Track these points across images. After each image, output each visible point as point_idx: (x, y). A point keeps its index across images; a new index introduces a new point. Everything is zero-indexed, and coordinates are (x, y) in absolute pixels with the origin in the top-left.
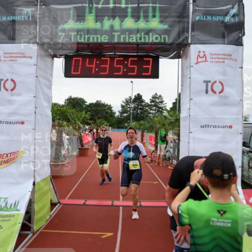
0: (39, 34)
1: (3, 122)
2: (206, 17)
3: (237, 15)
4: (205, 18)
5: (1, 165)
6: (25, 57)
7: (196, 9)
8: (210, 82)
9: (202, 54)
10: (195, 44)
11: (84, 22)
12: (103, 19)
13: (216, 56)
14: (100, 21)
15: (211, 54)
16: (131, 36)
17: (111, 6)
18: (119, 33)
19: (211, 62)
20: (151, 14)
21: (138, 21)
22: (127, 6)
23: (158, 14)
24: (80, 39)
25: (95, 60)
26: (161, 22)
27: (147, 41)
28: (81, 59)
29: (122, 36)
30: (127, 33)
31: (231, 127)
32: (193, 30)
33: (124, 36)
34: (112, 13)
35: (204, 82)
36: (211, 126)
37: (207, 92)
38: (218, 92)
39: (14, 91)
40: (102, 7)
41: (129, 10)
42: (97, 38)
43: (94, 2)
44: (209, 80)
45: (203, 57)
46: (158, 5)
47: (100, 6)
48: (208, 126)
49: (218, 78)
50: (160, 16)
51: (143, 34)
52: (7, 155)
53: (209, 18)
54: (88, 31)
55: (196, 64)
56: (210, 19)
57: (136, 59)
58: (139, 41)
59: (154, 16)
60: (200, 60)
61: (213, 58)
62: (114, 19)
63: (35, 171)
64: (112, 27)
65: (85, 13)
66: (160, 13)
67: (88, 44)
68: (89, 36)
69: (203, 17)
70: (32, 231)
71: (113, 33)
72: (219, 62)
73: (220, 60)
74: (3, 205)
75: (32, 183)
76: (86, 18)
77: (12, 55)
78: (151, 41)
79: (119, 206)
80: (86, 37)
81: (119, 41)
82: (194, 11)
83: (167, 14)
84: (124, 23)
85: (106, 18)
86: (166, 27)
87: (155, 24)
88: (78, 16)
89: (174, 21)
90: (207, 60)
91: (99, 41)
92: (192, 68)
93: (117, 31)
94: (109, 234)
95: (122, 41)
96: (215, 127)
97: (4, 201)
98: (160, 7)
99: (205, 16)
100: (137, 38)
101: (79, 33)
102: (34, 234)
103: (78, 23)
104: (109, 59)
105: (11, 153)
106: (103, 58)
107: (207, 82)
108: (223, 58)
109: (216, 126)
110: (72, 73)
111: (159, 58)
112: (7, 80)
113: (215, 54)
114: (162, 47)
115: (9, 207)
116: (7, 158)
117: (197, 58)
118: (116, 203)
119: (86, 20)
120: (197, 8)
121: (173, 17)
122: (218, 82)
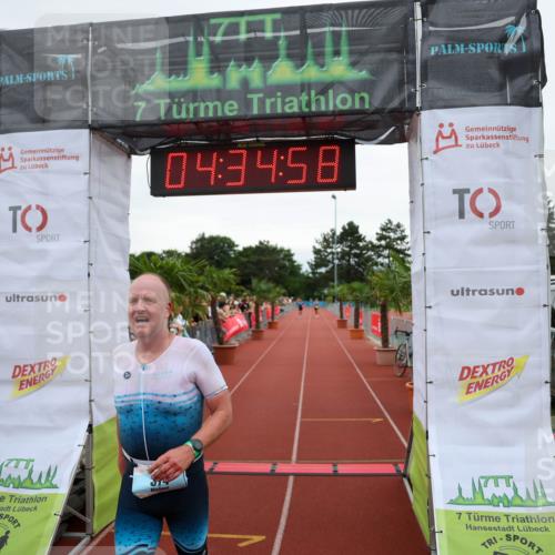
0: (93, 106)
1: (23, 298)
2: (453, 48)
3: (526, 39)
4: (450, 50)
5: (21, 389)
6: (64, 157)
7: (430, 32)
8: (468, 191)
9: (447, 131)
10: (431, 108)
11: (185, 75)
12: (227, 66)
13: (480, 134)
14: (219, 71)
15: (468, 129)
16: (287, 100)
17: (243, 36)
18: (261, 95)
19: (468, 146)
20: (329, 49)
21: (302, 65)
22: (277, 34)
23: (344, 48)
24: (179, 113)
25: (215, 155)
26: (353, 64)
27: (323, 108)
28: (184, 154)
29: (268, 102)
30: (279, 94)
31: (520, 291)
32: (424, 78)
33: (273, 100)
34: (246, 52)
35: (455, 192)
36: (474, 291)
37: (462, 215)
38: (486, 214)
39: (44, 231)
40: (223, 41)
41: (282, 44)
42: (215, 108)
43: (206, 31)
44: (465, 187)
45: (449, 137)
46: (344, 29)
47: (218, 39)
48: (468, 290)
49: (486, 181)
50: (351, 53)
51: (313, 93)
52: (33, 368)
53: (460, 49)
54: (195, 95)
55: (435, 152)
56: (462, 52)
57: (304, 149)
58: (306, 110)
59: (337, 53)
60: (443, 143)
61: (472, 138)
62: (249, 65)
63: (91, 401)
64: (245, 83)
65: (186, 56)
66: (350, 45)
67: (196, 123)
68: (196, 104)
69: (447, 48)
70: (89, 531)
71: (249, 96)
72: (487, 146)
73: (489, 142)
74: (24, 475)
75: (86, 427)
76: (189, 66)
77: (37, 155)
78: (331, 108)
79: (286, 475)
80: (192, 107)
81: (261, 113)
82: (426, 35)
83: (366, 47)
84: (270, 72)
85: (232, 63)
86: (364, 74)
87: (339, 69)
88: (171, 64)
89: (382, 61)
90: (459, 143)
91: (220, 114)
92: (425, 162)
93: (256, 91)
94: (257, 539)
95: (268, 111)
96: (483, 292)
97: (26, 468)
98: (348, 32)
99: (450, 46)
100: (300, 103)
101: (176, 100)
102: (92, 539)
103: (173, 77)
104: (244, 152)
105: (40, 364)
106: (231, 152)
107: (460, 193)
108: (496, 137)
109: (485, 291)
110: (168, 186)
111: (354, 143)
112: (29, 208)
113: (478, 129)
114: (359, 120)
115: (35, 479)
116: (32, 375)
117: (437, 140)
118: (281, 468)
119: (189, 71)
120: (431, 28)
121: (378, 51)
122: (486, 191)
